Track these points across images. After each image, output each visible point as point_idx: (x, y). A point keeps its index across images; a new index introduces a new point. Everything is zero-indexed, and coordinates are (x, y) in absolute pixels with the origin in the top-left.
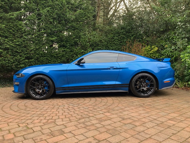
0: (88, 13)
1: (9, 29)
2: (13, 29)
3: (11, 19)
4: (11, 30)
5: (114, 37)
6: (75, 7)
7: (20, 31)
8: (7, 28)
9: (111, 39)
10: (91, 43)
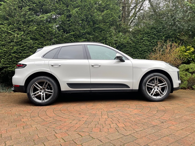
0: (115, 13)
1: (39, 31)
2: (43, 31)
3: (42, 21)
4: (42, 33)
5: (143, 37)
6: (103, 8)
7: (50, 34)
8: (37, 30)
9: (140, 40)
10: (117, 45)
